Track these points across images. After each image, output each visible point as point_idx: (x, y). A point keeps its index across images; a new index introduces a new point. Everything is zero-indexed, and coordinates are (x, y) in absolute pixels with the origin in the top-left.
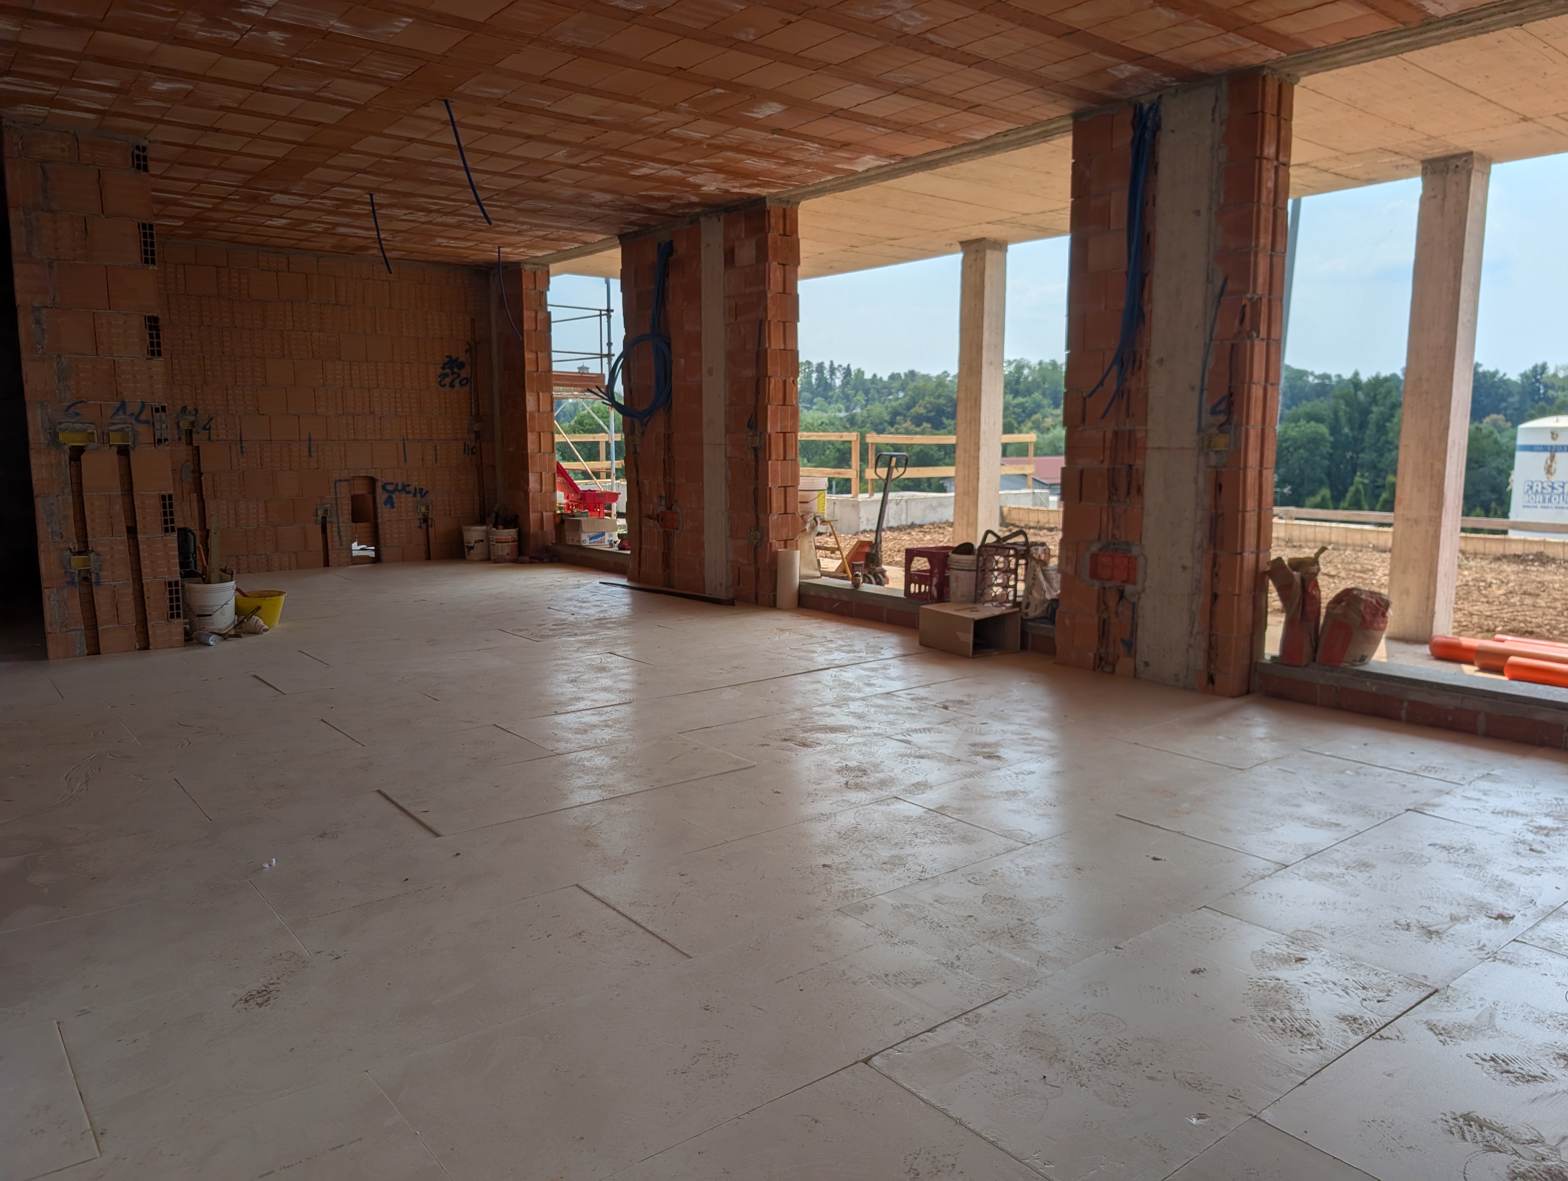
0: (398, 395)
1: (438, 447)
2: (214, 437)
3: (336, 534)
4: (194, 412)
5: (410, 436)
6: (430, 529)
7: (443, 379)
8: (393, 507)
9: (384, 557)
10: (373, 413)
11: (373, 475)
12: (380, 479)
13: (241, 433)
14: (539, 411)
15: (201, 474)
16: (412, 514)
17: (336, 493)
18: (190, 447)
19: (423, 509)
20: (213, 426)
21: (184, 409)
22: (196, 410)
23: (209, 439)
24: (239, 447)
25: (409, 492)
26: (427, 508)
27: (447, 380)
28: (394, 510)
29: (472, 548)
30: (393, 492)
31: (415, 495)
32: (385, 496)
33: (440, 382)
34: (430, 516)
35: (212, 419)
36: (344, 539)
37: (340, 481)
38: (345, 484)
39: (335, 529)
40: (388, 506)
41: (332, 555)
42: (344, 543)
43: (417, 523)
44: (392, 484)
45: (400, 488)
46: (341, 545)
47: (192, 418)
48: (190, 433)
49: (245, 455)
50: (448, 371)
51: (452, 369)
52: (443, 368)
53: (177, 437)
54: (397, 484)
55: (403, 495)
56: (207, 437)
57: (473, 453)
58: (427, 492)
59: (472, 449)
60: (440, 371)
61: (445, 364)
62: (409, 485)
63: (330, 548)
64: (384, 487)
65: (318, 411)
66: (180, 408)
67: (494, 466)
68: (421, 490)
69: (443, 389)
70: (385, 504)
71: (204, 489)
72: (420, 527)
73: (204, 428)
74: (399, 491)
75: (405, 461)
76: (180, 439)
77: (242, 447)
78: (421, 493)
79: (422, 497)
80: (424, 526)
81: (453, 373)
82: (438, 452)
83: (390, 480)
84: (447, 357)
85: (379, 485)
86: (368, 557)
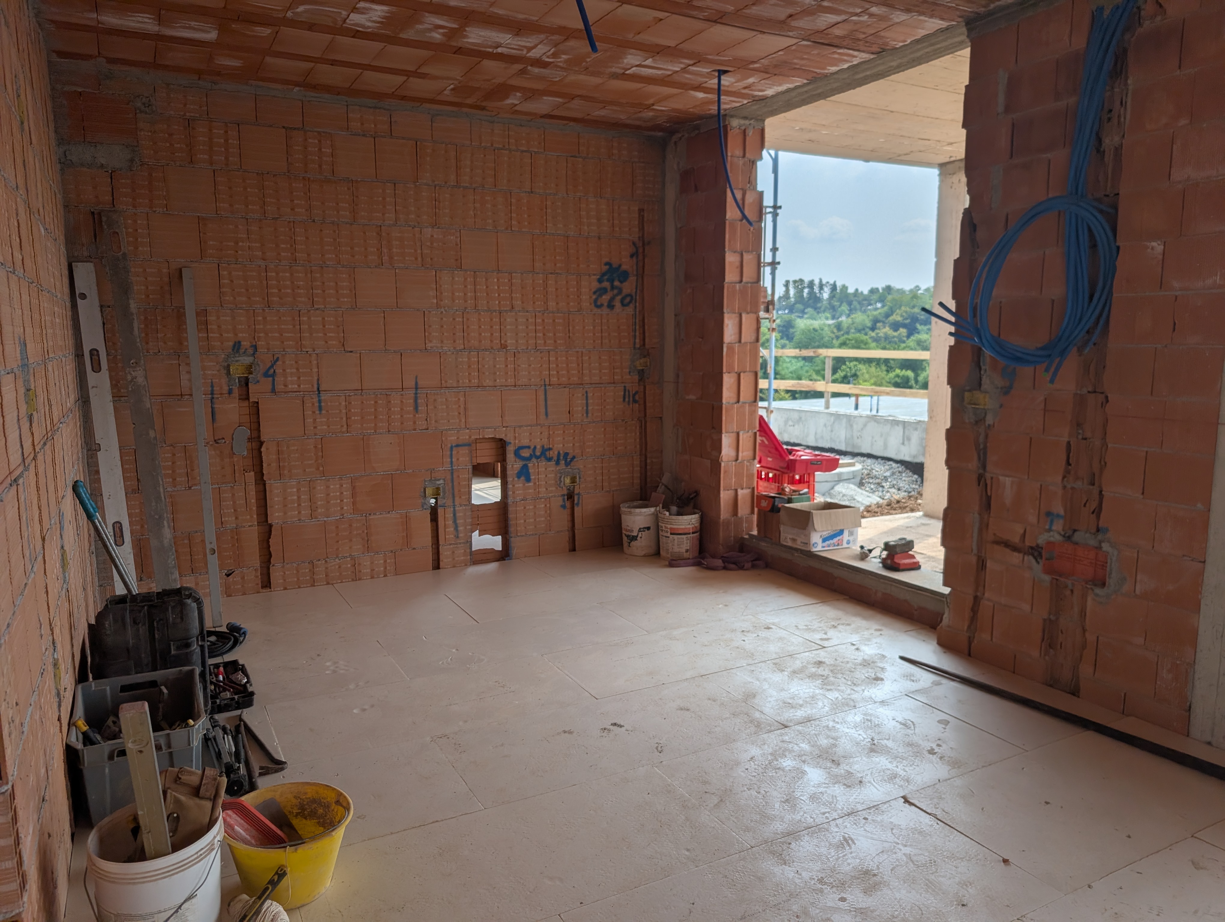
0: (539, 321)
1: (590, 395)
2: (279, 387)
3: (450, 522)
4: (251, 351)
5: (554, 380)
6: (576, 509)
7: (600, 295)
8: (528, 480)
9: (514, 552)
10: (504, 347)
11: (502, 436)
12: (512, 442)
13: (318, 380)
14: (740, 341)
15: (261, 443)
16: (554, 489)
17: (452, 462)
18: (246, 403)
19: (568, 481)
20: (279, 371)
21: (237, 346)
22: (255, 348)
23: (273, 391)
24: (316, 400)
25: (550, 459)
26: (573, 480)
27: (605, 298)
28: (531, 484)
29: (635, 538)
30: (529, 459)
31: (558, 463)
32: (518, 465)
33: (596, 301)
34: (576, 492)
35: (278, 359)
36: (461, 528)
37: (457, 446)
38: (464, 451)
39: (450, 515)
40: (523, 478)
41: (445, 552)
42: (461, 535)
43: (559, 501)
44: (529, 447)
45: (538, 453)
46: (457, 537)
47: (248, 360)
48: (245, 383)
49: (323, 412)
50: (606, 284)
51: (612, 281)
52: (600, 281)
53: (226, 389)
54: (535, 448)
55: (543, 463)
56: (271, 387)
57: (635, 401)
58: (574, 457)
59: (634, 395)
60: (595, 285)
61: (603, 275)
62: (550, 449)
63: (441, 542)
64: (517, 453)
65: (429, 345)
66: (231, 344)
67: (661, 418)
68: (566, 454)
69: (599, 311)
70: (519, 475)
71: (265, 465)
72: (563, 507)
73: (266, 375)
74: (537, 458)
75: (547, 414)
76: (230, 392)
77: (320, 401)
78: (567, 459)
79: (567, 464)
80: (568, 504)
81: (613, 288)
82: (590, 401)
83: (525, 442)
84: (606, 264)
85: (510, 450)
86: (492, 551)
